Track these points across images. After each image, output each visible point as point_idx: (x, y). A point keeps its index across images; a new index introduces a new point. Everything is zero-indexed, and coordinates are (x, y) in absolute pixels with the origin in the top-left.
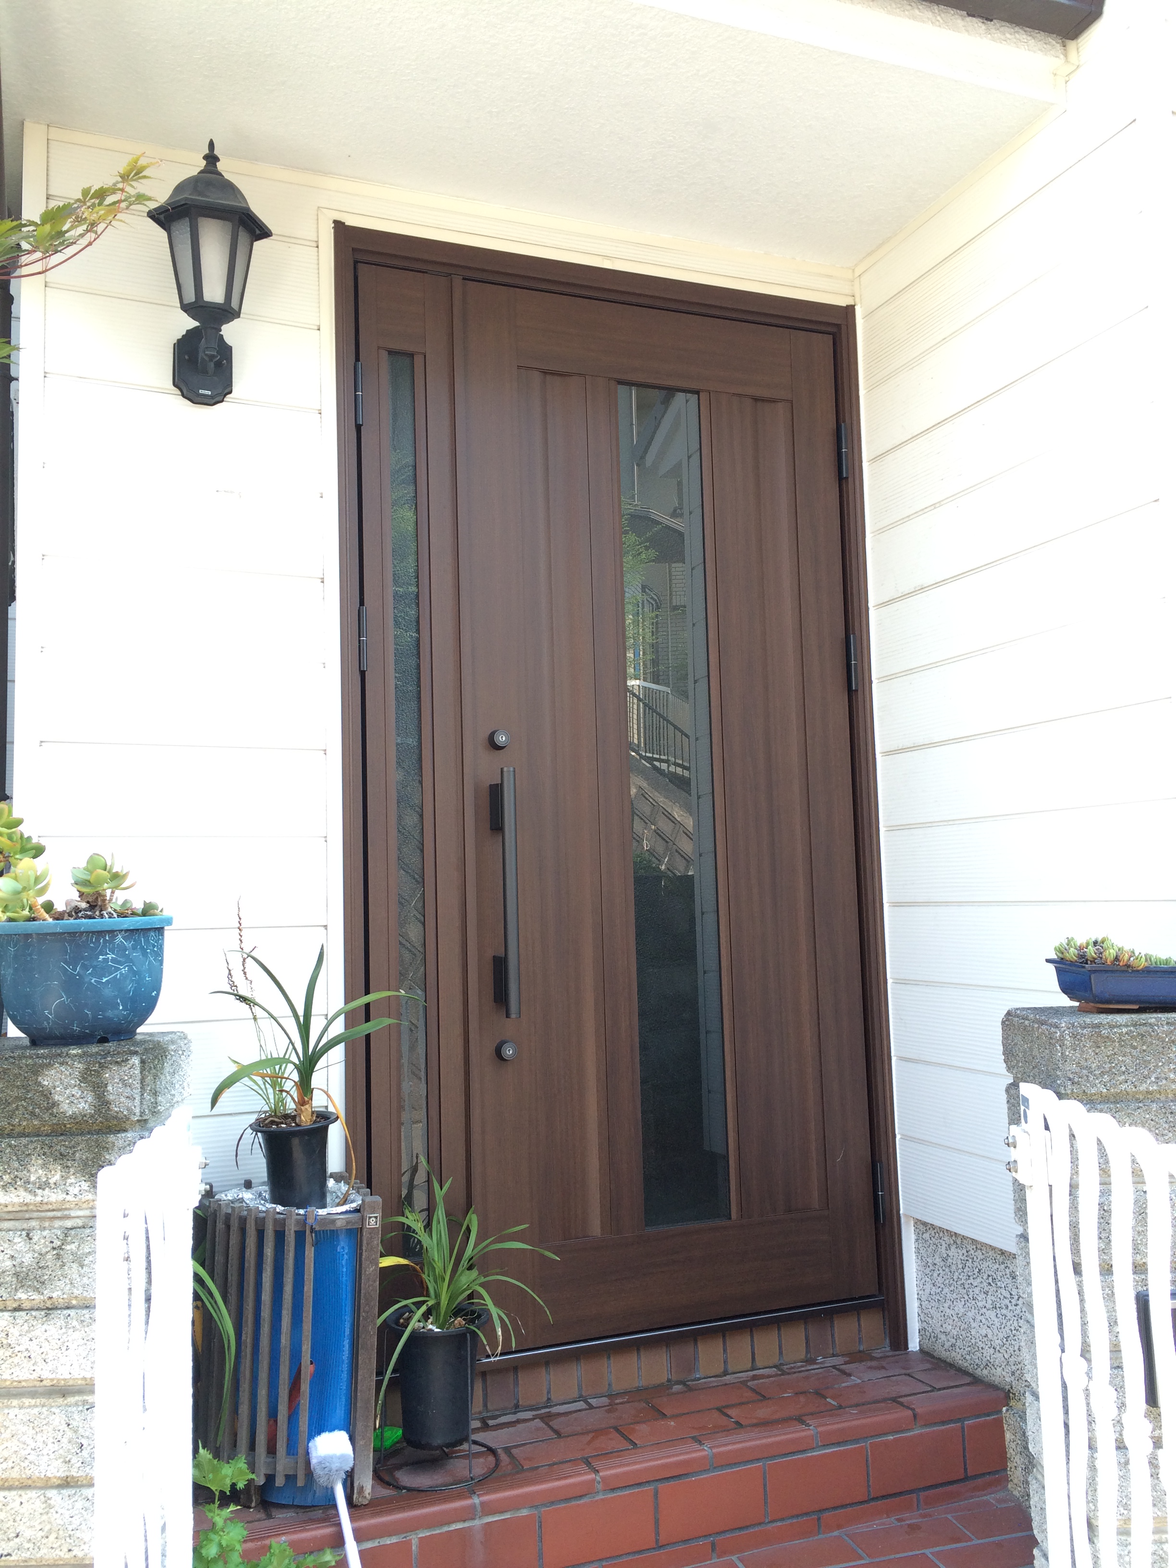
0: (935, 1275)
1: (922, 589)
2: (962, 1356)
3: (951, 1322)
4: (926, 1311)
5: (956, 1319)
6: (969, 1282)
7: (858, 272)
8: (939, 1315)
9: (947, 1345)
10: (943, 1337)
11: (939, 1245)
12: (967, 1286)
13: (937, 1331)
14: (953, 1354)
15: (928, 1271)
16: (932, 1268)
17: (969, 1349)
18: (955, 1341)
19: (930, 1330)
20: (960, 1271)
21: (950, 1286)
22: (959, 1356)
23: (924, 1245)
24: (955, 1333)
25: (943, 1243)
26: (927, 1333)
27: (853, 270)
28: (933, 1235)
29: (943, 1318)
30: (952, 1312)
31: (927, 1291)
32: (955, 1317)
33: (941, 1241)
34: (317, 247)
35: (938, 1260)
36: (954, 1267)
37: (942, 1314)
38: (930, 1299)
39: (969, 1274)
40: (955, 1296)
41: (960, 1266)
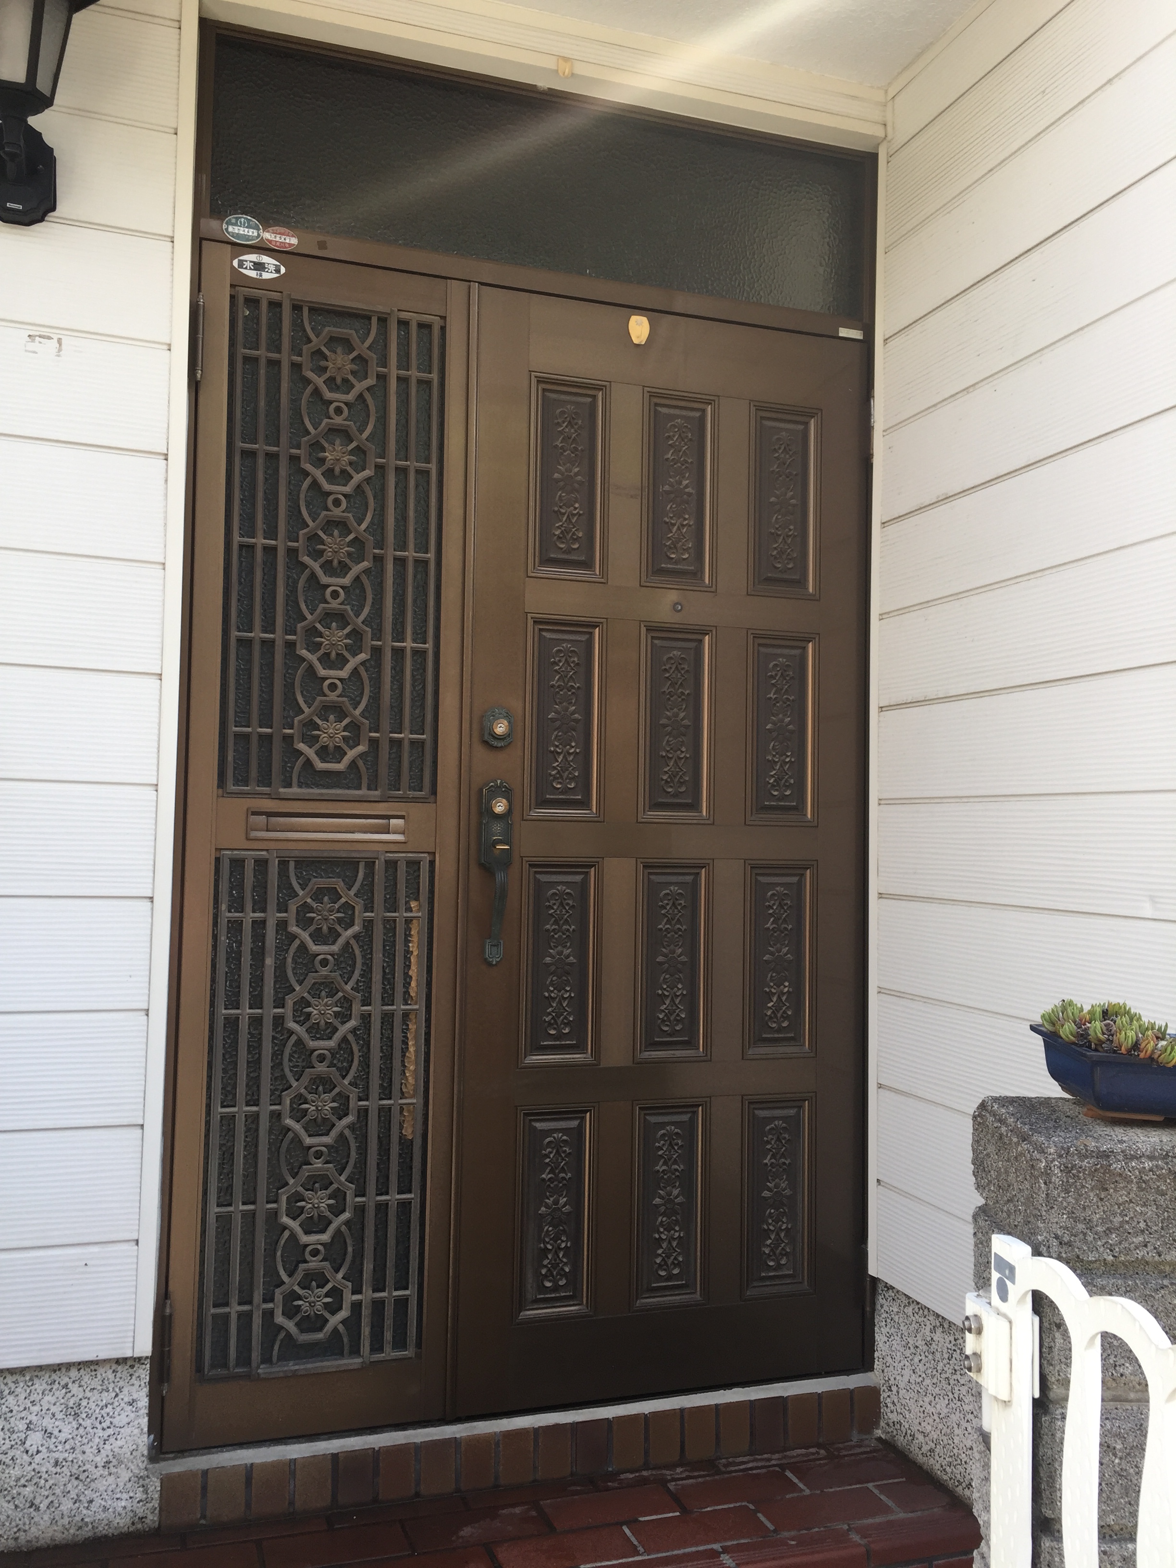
0: (916, 1360)
1: (947, 498)
2: (942, 1466)
3: (931, 1421)
4: (903, 1402)
5: (938, 1420)
6: (955, 1377)
7: (892, 92)
8: (917, 1410)
9: (925, 1448)
10: (920, 1437)
11: (922, 1324)
12: (952, 1382)
13: (915, 1428)
14: (932, 1461)
15: (908, 1353)
16: (912, 1350)
17: (950, 1460)
18: (934, 1446)
19: (907, 1426)
20: (945, 1361)
21: (933, 1376)
22: (938, 1466)
23: (906, 1321)
24: (935, 1437)
25: (928, 1323)
26: (902, 1427)
27: (886, 92)
28: (917, 1311)
29: (922, 1415)
30: (933, 1410)
31: (906, 1379)
32: (936, 1417)
33: (925, 1319)
34: (180, 28)
35: (920, 1343)
36: (938, 1355)
37: (922, 1409)
38: (908, 1388)
39: (956, 1368)
40: (937, 1390)
41: (946, 1356)
